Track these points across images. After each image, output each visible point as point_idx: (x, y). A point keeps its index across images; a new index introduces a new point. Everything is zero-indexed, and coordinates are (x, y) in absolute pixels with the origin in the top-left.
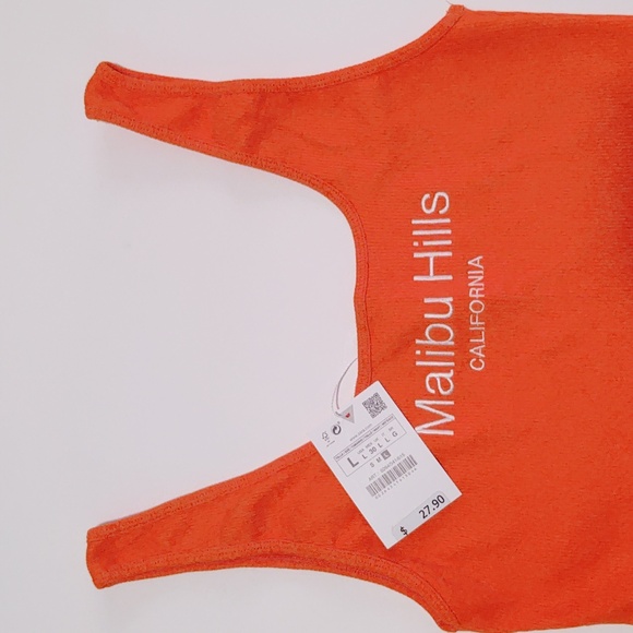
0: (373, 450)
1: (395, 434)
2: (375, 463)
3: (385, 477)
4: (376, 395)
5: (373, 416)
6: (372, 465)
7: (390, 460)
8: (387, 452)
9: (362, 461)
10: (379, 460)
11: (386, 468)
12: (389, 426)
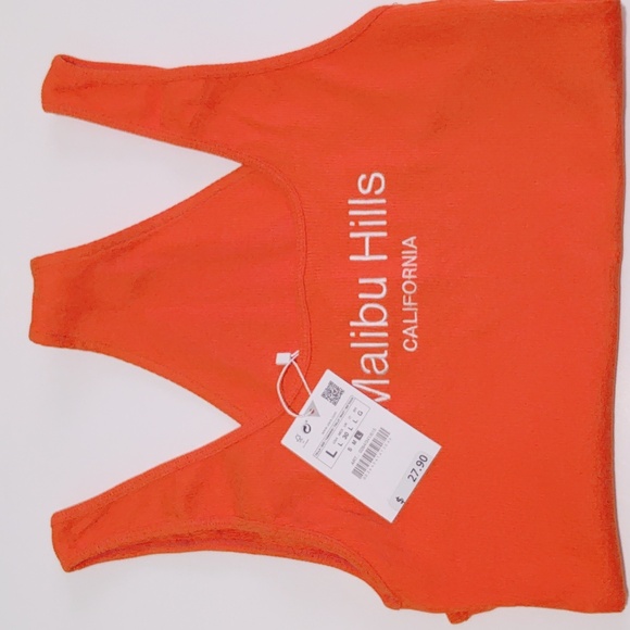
0: (346, 436)
1: (360, 414)
2: (351, 446)
3: (364, 456)
4: (331, 383)
5: (335, 404)
6: (350, 449)
7: (364, 439)
8: (359, 433)
9: (339, 449)
10: (354, 443)
11: (363, 447)
12: (352, 408)
